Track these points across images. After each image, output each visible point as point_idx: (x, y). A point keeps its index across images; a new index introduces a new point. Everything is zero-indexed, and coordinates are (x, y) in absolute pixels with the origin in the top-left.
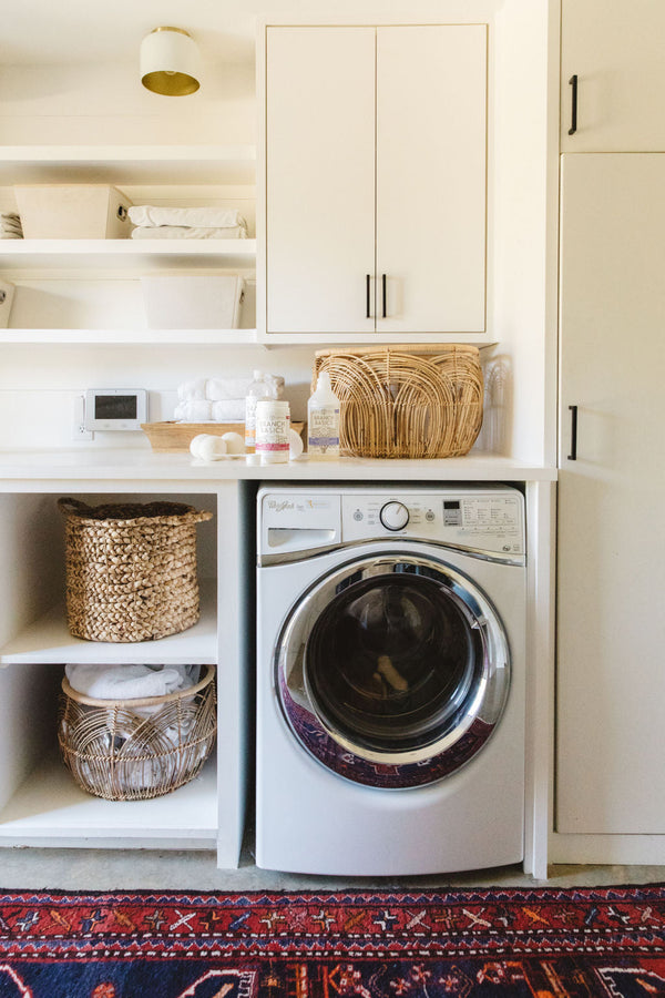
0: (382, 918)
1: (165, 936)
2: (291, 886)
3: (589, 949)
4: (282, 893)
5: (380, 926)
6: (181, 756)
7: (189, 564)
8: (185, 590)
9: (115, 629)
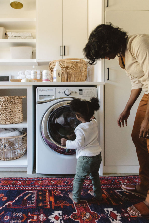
0: (65, 182)
1: (16, 185)
2: (44, 177)
3: (113, 187)
4: (42, 178)
5: (65, 183)
6: (19, 150)
7: (21, 108)
8: (20, 114)
9: (4, 121)
